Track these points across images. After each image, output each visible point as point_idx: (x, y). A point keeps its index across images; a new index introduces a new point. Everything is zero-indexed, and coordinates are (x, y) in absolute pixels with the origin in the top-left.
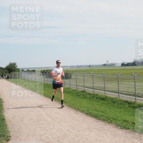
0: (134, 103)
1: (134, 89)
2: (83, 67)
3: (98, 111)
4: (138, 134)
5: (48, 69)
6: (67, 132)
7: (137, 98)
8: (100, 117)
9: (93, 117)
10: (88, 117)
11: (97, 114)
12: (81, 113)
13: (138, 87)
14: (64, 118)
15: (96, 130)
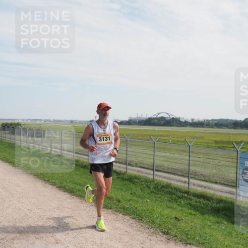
0: (124, 174)
1: (125, 156)
2: (63, 122)
3: (75, 183)
4: (122, 216)
5: (13, 122)
6: (28, 212)
7: (128, 167)
8: (76, 192)
9: (67, 192)
10: (61, 192)
11: (73, 188)
12: (51, 186)
13: (131, 153)
14: (27, 193)
15: (68, 210)
